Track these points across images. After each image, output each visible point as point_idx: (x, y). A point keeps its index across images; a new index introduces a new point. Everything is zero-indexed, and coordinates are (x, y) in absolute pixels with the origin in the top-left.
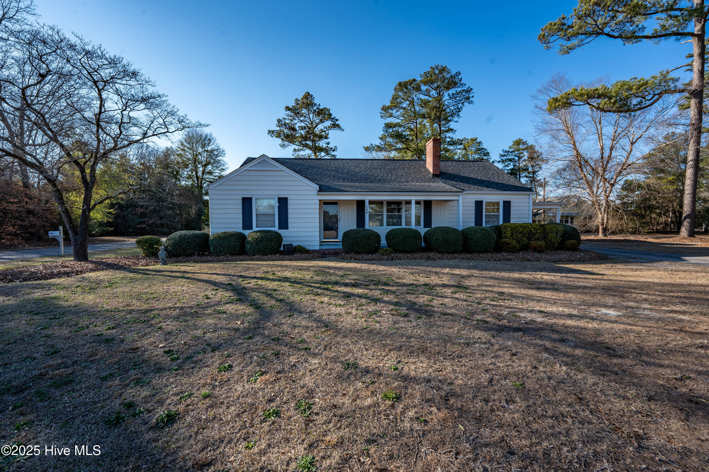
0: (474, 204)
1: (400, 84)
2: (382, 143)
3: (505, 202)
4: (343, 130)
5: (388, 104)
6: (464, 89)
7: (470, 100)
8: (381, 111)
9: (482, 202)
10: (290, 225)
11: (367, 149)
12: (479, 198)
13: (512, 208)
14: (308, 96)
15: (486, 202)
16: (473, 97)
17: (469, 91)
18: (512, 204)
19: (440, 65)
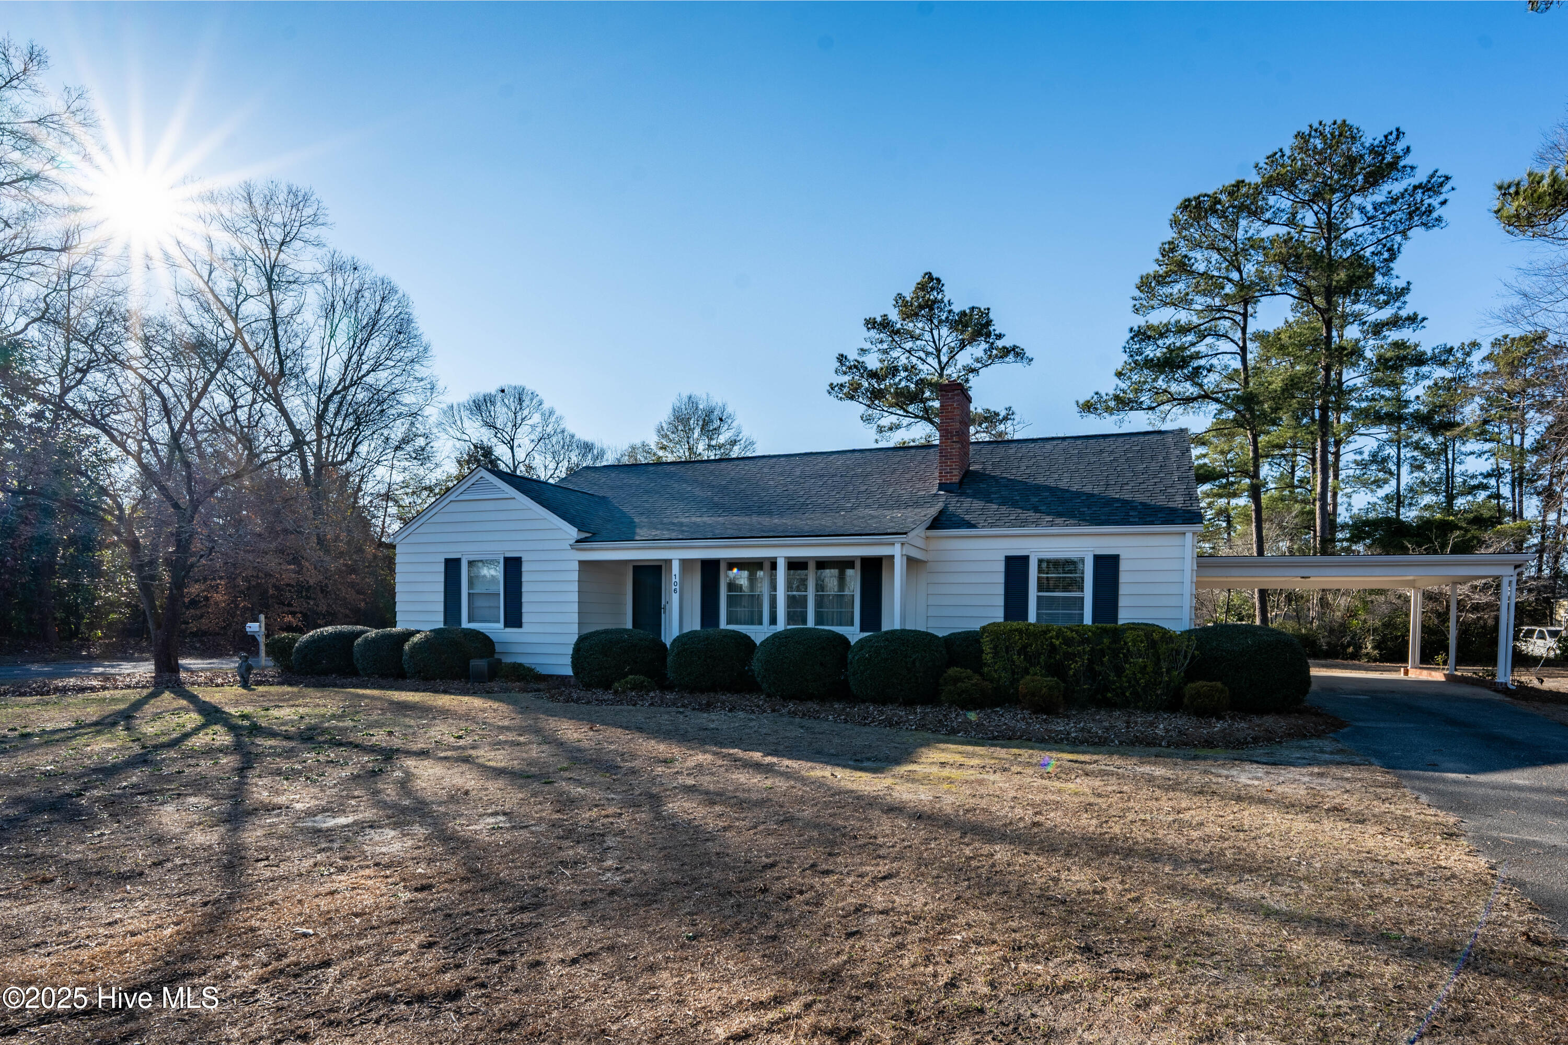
0: (1001, 567)
1: (1185, 205)
2: (1123, 386)
3: (1098, 559)
4: (1031, 360)
5: (1152, 268)
6: (1415, 181)
7: (1435, 215)
8: (1137, 293)
9: (1025, 559)
10: (525, 619)
11: (1088, 407)
12: (1017, 547)
13: (1123, 578)
14: (930, 283)
15: (1040, 561)
16: (1444, 203)
17: (1433, 186)
18: (1123, 566)
19: (1328, 122)
